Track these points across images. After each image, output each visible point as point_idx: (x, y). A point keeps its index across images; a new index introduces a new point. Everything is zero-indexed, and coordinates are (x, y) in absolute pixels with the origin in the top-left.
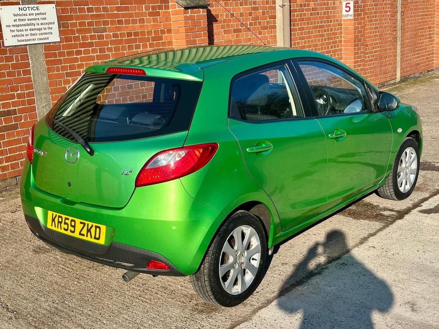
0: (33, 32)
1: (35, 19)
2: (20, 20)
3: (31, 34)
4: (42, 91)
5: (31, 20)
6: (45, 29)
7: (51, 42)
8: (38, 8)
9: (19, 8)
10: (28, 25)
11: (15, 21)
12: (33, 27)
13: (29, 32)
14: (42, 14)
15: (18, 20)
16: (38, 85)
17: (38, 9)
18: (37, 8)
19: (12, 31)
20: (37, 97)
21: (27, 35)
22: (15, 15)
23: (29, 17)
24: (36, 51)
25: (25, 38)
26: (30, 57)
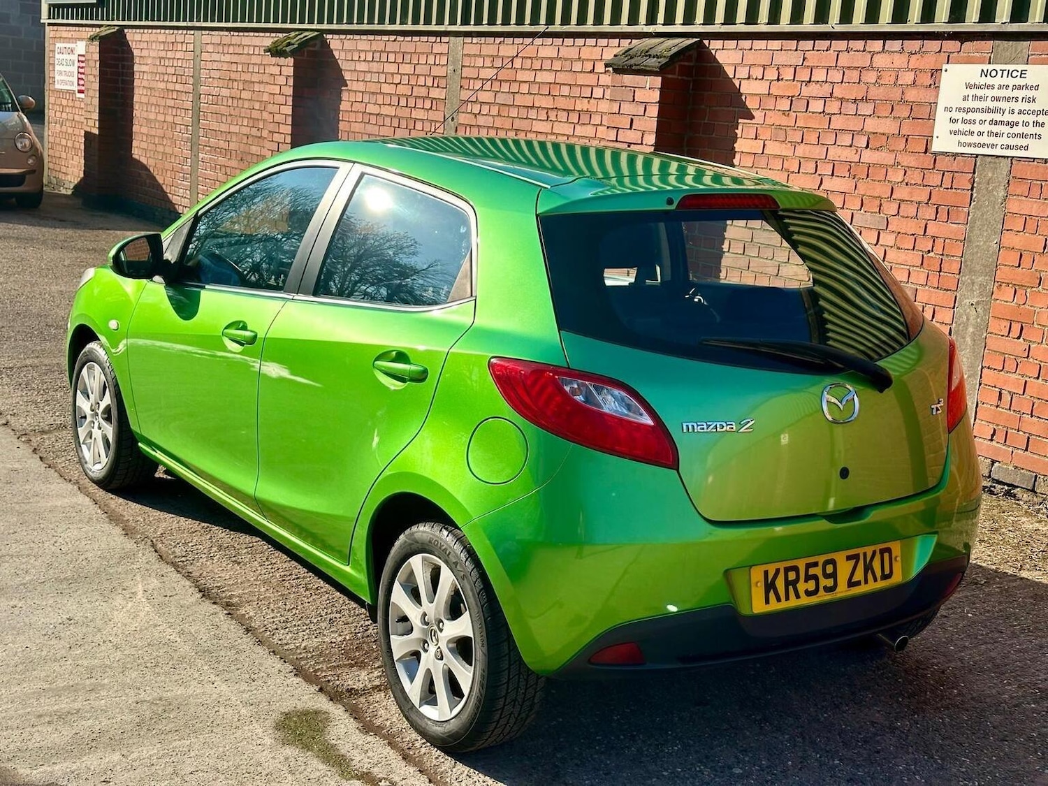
0: (995, 129)
1: (1008, 99)
2: (975, 98)
3: (991, 133)
4: (978, 268)
5: (998, 99)
6: (1026, 124)
7: (1034, 159)
8: (1023, 72)
9: (983, 71)
10: (989, 110)
11: (965, 98)
12: (998, 117)
13: (986, 128)
14: (1029, 88)
15: (970, 98)
16: (975, 250)
17: (1023, 76)
18: (1021, 74)
19: (953, 121)
20: (965, 276)
21: (980, 134)
22: (969, 86)
23: (996, 93)
24: (994, 174)
25: (975, 139)
26: (975, 185)
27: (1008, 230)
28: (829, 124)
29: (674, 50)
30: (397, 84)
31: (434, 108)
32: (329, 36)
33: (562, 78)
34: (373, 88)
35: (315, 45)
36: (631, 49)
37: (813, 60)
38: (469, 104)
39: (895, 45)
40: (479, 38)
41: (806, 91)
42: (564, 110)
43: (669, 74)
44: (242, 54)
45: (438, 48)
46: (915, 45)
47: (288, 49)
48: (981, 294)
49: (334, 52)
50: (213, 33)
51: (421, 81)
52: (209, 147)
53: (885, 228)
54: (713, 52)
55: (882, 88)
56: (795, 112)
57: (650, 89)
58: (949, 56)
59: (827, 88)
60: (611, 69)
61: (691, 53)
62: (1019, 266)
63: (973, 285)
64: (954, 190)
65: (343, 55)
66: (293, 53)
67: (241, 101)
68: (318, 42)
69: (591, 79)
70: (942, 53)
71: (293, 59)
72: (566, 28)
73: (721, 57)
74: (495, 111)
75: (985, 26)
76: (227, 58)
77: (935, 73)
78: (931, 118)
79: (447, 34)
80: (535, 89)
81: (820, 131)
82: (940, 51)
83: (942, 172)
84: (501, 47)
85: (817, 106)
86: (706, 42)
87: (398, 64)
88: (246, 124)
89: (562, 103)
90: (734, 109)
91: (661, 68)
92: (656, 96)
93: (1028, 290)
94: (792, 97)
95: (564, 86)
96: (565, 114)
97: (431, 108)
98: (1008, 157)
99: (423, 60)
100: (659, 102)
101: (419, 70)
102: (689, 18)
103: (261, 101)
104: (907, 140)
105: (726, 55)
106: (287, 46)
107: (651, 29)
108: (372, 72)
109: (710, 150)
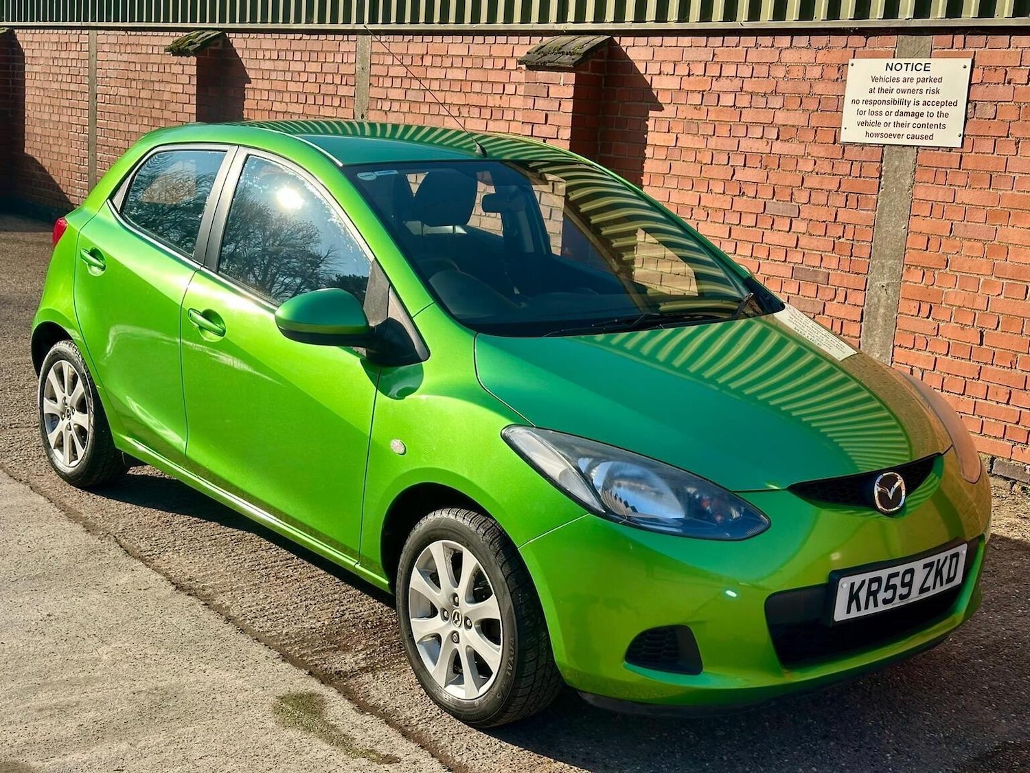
0: (901, 120)
1: (913, 91)
2: (881, 90)
3: (897, 124)
4: (888, 252)
5: (903, 91)
6: (930, 115)
7: (939, 147)
8: (927, 65)
9: (888, 64)
10: (895, 102)
11: (871, 91)
12: (903, 108)
13: (893, 119)
14: (933, 80)
15: (876, 90)
16: (885, 235)
17: (926, 69)
18: (925, 67)
19: (861, 113)
20: (876, 260)
21: (887, 124)
22: (875, 79)
23: (902, 85)
24: (900, 162)
25: (882, 130)
26: (883, 173)
27: (915, 216)
28: (740, 117)
29: (587, 47)
30: (303, 82)
31: (343, 105)
32: (232, 35)
33: (473, 75)
34: (280, 86)
35: (217, 44)
36: (543, 47)
37: (722, 55)
38: (379, 101)
39: (802, 40)
40: (387, 36)
41: (717, 86)
42: (476, 106)
43: (581, 70)
44: (140, 53)
45: (345, 47)
46: (822, 40)
47: (191, 48)
48: (891, 277)
49: (237, 51)
50: (110, 32)
51: (329, 79)
52: (108, 146)
53: (797, 216)
54: (624, 49)
55: (790, 83)
56: (707, 106)
57: (564, 85)
58: (855, 51)
59: (738, 82)
60: (524, 67)
61: (602, 50)
62: (927, 249)
63: (883, 269)
64: (862, 179)
65: (247, 54)
66: (196, 53)
67: (141, 100)
68: (221, 42)
69: (503, 77)
70: (848, 49)
71: (196, 58)
72: (475, 27)
73: (632, 54)
74: (405, 108)
75: (889, 22)
76: (125, 57)
77: (842, 68)
78: (839, 110)
79: (354, 32)
80: (446, 86)
81: (731, 124)
82: (846, 46)
83: (851, 162)
84: (411, 45)
85: (727, 100)
86: (617, 39)
87: (305, 62)
88: (146, 123)
89: (474, 100)
90: (646, 104)
91: (575, 64)
92: (570, 92)
93: (936, 272)
94: (703, 91)
95: (475, 83)
96: (477, 110)
97: (340, 106)
98: (914, 146)
99: (330, 59)
100: (573, 98)
101: (326, 68)
102: (599, 16)
103: (162, 101)
104: (816, 131)
105: (637, 51)
106: (189, 45)
107: (561, 27)
108: (277, 71)
109: (624, 143)
